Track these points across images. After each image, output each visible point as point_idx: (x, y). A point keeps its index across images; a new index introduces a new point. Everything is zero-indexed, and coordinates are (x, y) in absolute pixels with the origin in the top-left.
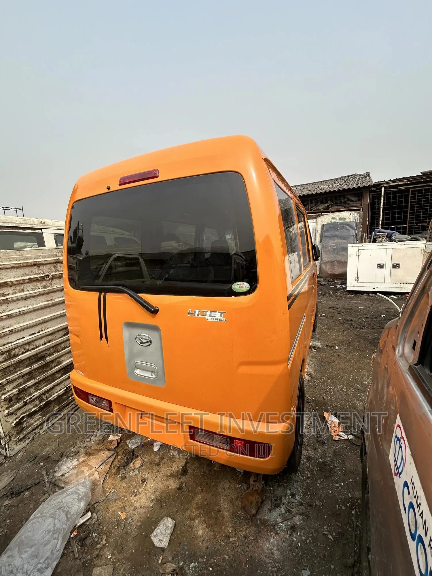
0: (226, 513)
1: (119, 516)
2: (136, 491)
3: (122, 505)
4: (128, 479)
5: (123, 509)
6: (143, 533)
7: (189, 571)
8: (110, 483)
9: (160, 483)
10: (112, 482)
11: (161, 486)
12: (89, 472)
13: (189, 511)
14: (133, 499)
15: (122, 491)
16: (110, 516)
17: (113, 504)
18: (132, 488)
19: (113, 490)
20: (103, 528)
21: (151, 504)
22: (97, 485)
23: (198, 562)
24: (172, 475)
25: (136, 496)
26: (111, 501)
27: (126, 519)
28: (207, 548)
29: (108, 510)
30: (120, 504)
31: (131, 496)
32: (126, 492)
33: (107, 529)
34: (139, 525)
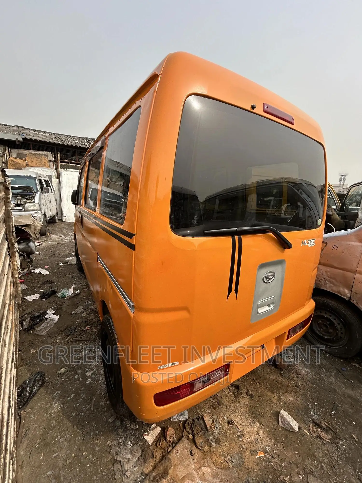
0: (280, 379)
1: (260, 458)
2: (239, 433)
3: (249, 452)
4: (221, 437)
5: (253, 452)
6: (283, 439)
7: (316, 417)
8: (217, 459)
9: (239, 409)
10: (218, 456)
11: (242, 410)
12: (198, 478)
13: (273, 399)
14: (246, 438)
15: (233, 447)
16: (258, 468)
17: (245, 461)
18: (234, 436)
19: (229, 457)
20: (270, 478)
21: (257, 424)
22: (217, 474)
23: (311, 409)
24: (236, 397)
25: (244, 435)
26: (241, 463)
27: (265, 451)
28: (302, 400)
29: (250, 470)
30: (247, 454)
31: (243, 440)
32: (236, 443)
33: (272, 474)
34: (274, 442)
